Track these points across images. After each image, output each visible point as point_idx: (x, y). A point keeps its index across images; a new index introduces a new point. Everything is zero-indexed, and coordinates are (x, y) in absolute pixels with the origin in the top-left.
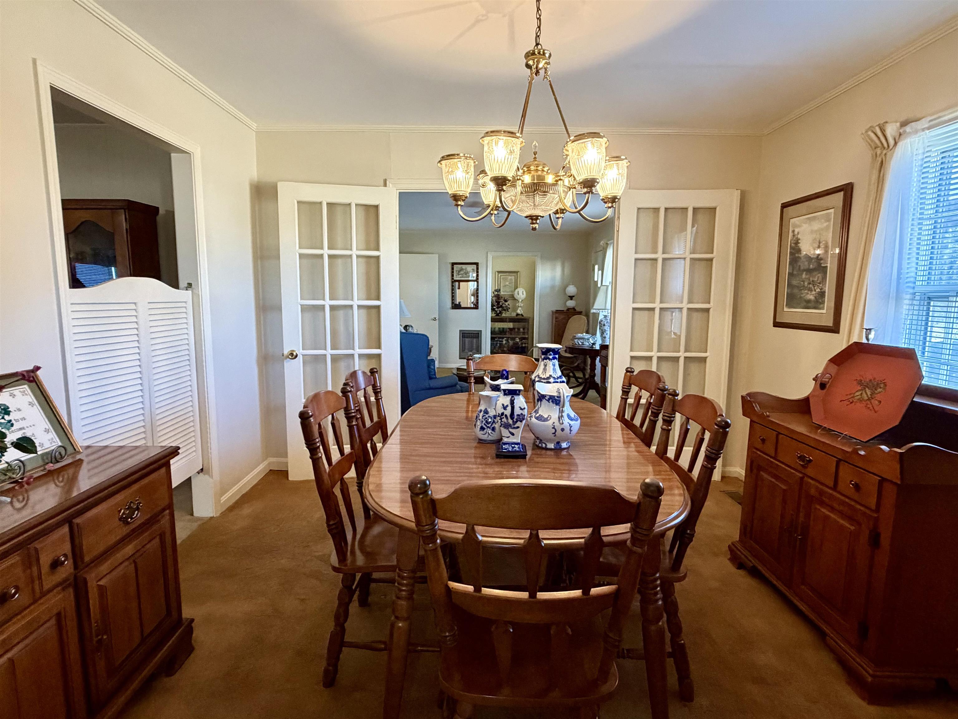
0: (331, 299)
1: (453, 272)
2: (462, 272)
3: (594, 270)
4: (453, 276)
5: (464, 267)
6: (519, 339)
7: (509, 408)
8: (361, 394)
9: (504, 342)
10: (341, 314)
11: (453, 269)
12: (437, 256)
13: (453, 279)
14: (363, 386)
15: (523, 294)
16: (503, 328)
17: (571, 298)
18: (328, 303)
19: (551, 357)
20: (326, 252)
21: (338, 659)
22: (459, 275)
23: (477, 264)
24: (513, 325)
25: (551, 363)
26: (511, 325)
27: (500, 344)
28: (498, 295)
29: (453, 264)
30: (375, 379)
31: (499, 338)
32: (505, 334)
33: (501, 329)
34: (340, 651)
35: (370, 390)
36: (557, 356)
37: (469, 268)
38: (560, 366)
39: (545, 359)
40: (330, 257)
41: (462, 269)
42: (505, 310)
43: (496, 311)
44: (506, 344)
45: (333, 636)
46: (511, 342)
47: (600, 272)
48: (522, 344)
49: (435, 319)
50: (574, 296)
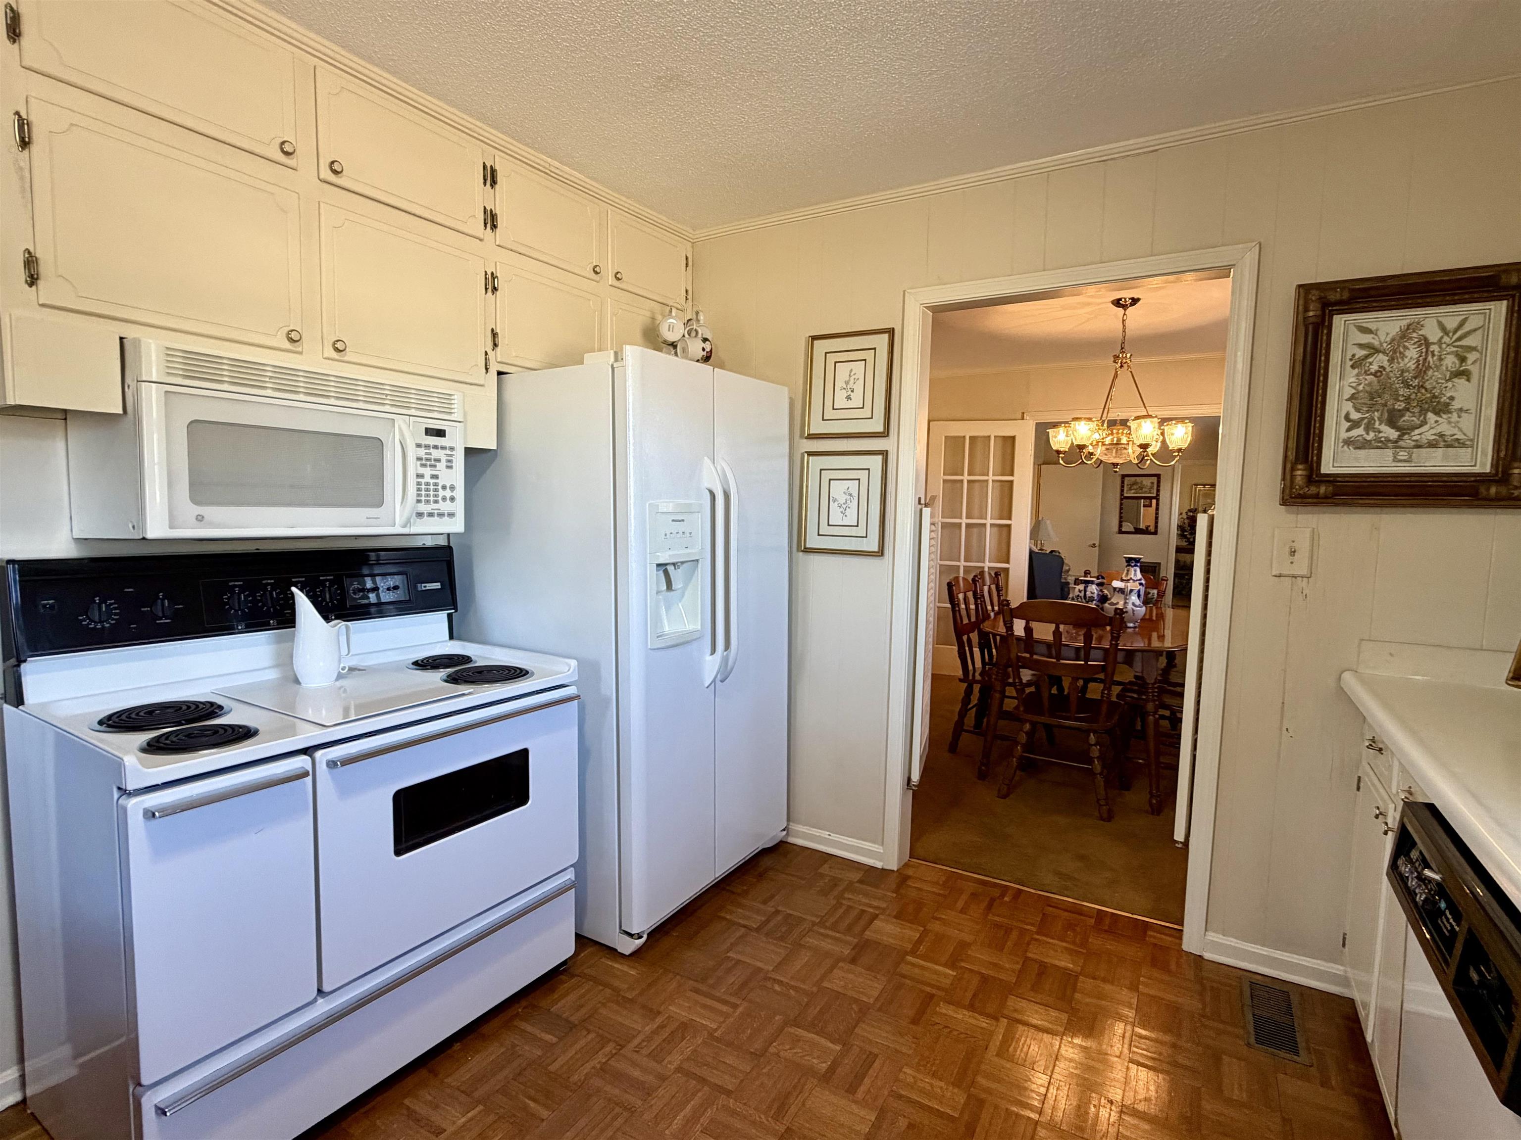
0: (967, 518)
1: (1123, 486)
2: (1135, 487)
4: (1122, 491)
5: (1138, 479)
7: (1083, 592)
8: (986, 588)
10: (975, 530)
11: (1123, 482)
13: (1122, 495)
14: (988, 584)
18: (964, 521)
19: (1133, 564)
20: (966, 477)
21: (958, 739)
22: (1130, 490)
23: (1158, 476)
25: (1133, 569)
28: (1193, 517)
29: (1124, 476)
30: (998, 579)
34: (960, 735)
35: (993, 587)
36: (1139, 564)
37: (1147, 482)
38: (1141, 571)
39: (1128, 566)
40: (969, 482)
41: (1135, 483)
45: (956, 723)
49: (1094, 545)
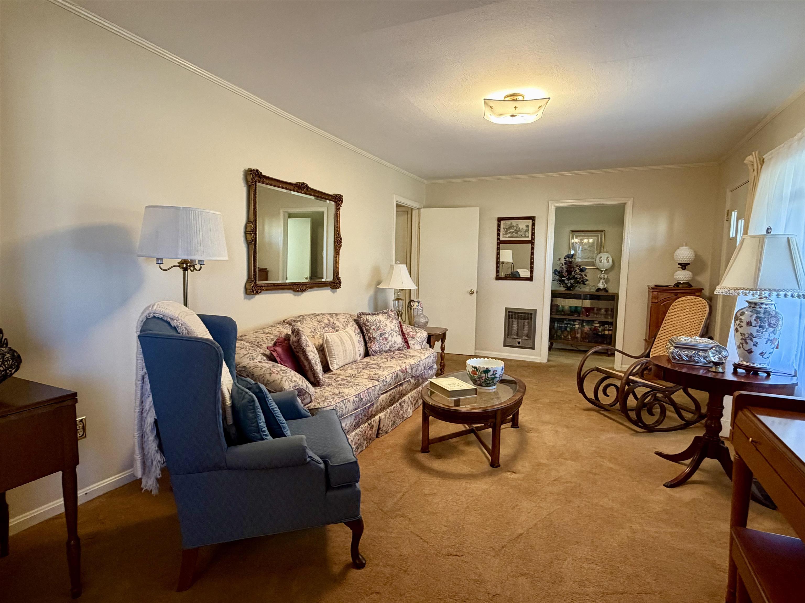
1: (499, 230)
2: (511, 230)
3: (729, 220)
4: (499, 235)
5: (514, 222)
6: (600, 322)
9: (577, 326)
11: (499, 226)
12: (478, 208)
13: (498, 239)
15: (608, 262)
16: (576, 307)
17: (684, 266)
22: (506, 234)
23: (533, 219)
24: (591, 304)
26: (587, 303)
27: (571, 329)
28: (571, 262)
29: (500, 220)
31: (570, 320)
32: (579, 316)
33: (573, 309)
37: (522, 225)
41: (511, 227)
42: (578, 282)
43: (566, 284)
44: (579, 328)
46: (587, 328)
47: (741, 223)
48: (604, 330)
49: (472, 293)
50: (688, 264)
